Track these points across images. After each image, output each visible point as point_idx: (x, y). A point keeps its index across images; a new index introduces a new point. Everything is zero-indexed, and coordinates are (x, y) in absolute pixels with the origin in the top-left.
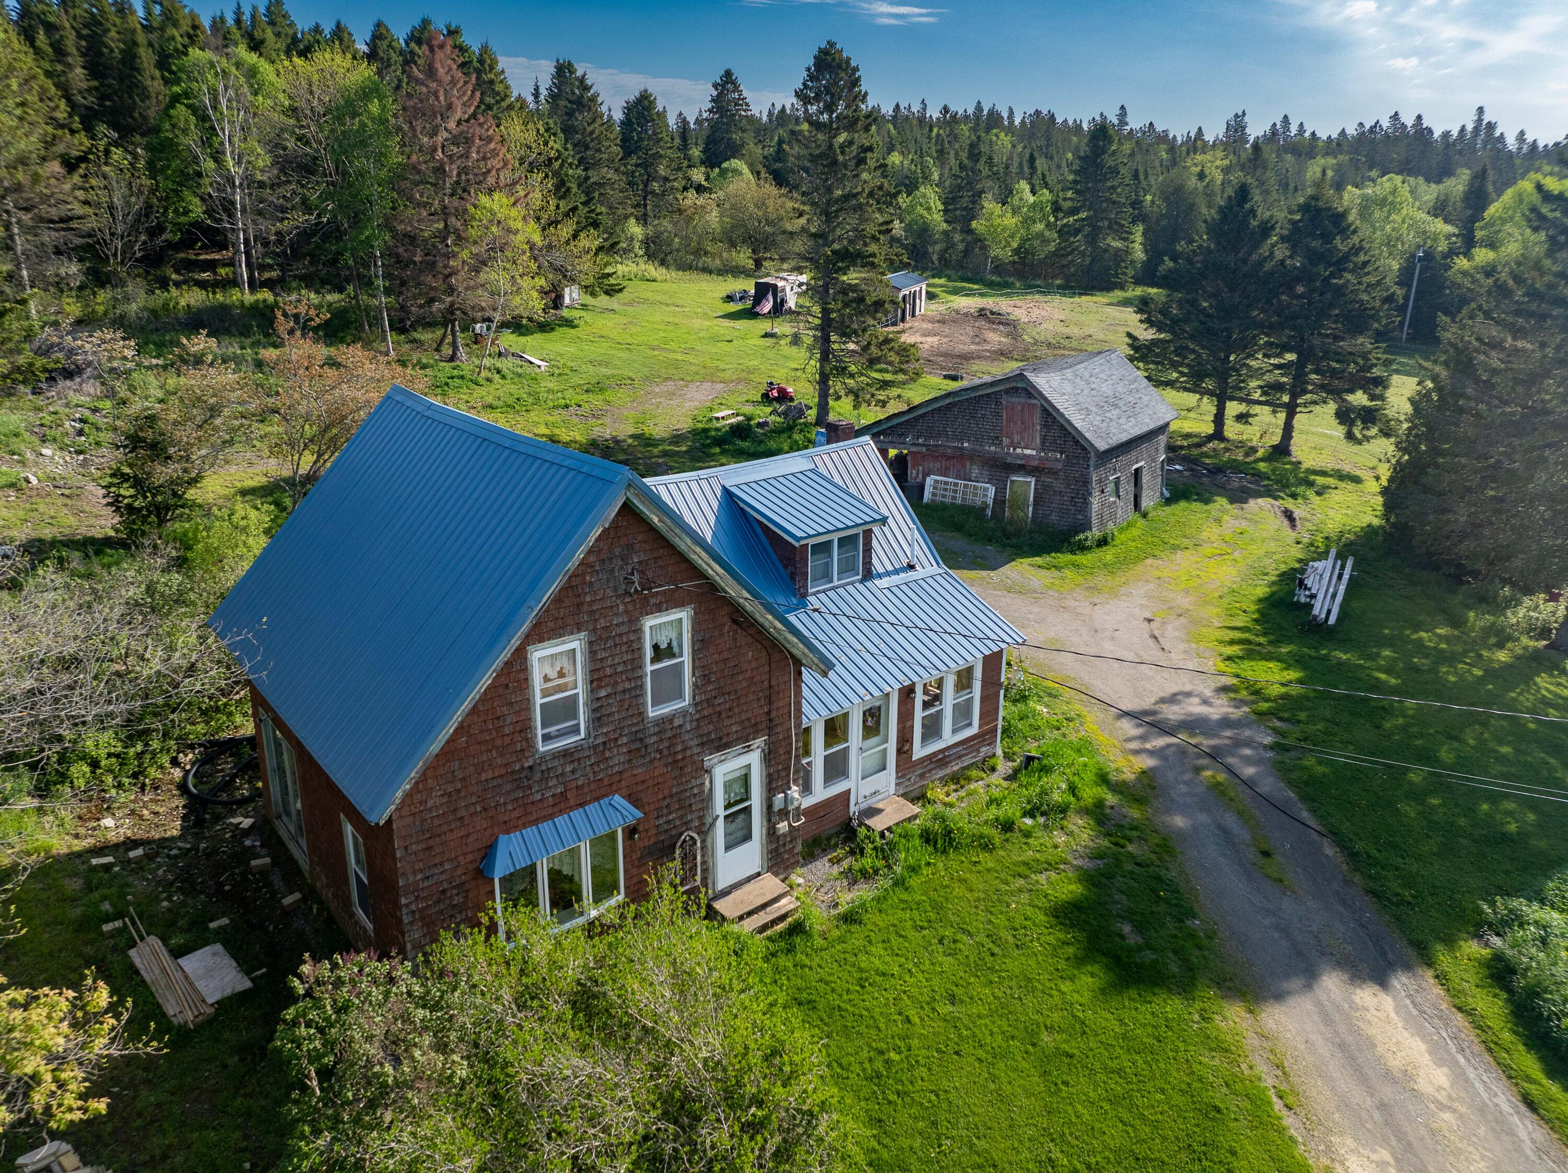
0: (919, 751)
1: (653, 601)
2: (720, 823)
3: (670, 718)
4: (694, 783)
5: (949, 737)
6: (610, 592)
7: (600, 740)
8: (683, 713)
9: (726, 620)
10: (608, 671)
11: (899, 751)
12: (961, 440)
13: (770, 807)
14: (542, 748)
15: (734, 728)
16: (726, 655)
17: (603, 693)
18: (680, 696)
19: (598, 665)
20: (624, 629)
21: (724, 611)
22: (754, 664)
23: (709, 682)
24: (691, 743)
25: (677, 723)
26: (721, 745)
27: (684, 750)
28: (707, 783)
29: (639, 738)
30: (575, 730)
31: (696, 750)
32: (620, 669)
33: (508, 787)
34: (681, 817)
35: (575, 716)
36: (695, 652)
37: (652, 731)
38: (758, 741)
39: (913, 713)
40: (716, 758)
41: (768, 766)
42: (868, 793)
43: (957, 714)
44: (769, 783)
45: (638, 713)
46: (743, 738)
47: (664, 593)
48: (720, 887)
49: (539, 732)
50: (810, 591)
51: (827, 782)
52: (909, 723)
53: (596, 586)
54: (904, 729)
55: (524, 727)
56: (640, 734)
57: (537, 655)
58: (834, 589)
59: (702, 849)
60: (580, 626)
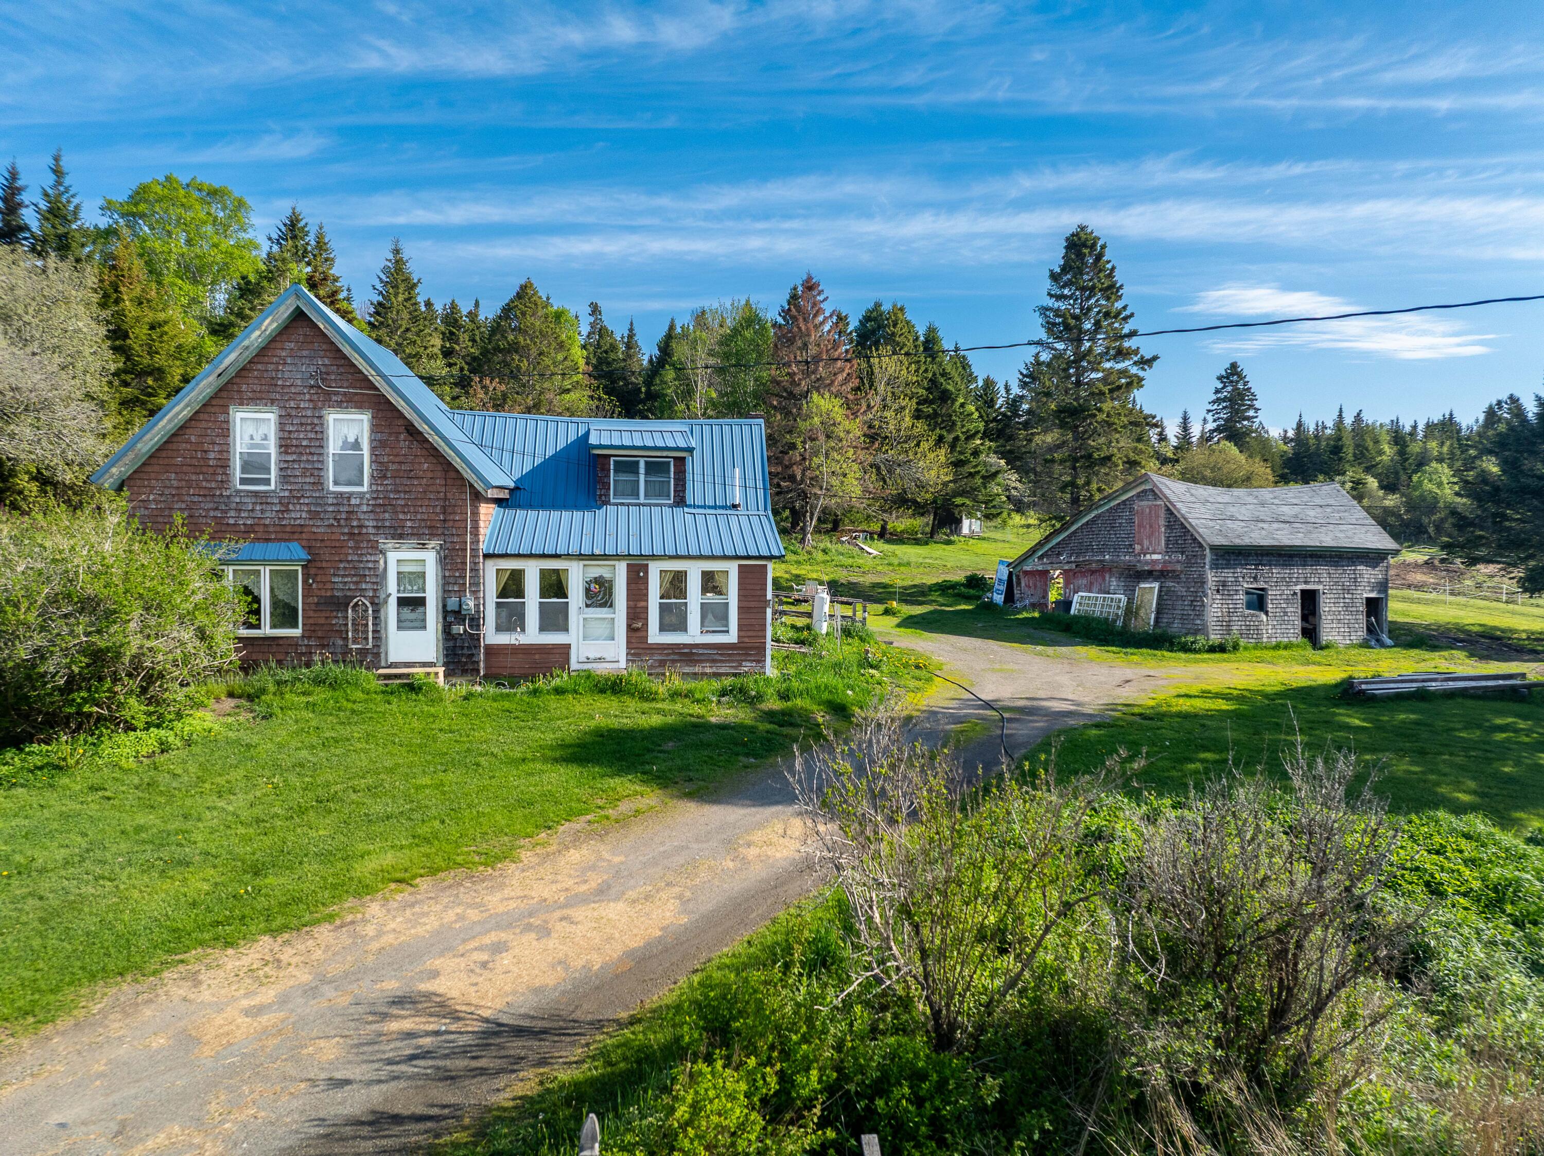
0: (655, 636)
1: (334, 398)
2: (393, 602)
3: (350, 495)
4: (369, 558)
5: (694, 634)
6: (299, 382)
7: (287, 494)
8: (361, 495)
9: (402, 429)
10: (294, 442)
11: (630, 629)
12: (1102, 553)
13: (444, 606)
14: (239, 487)
15: (409, 524)
16: (401, 459)
17: (290, 458)
18: (360, 482)
19: (286, 435)
20: (309, 413)
21: (401, 422)
22: (430, 475)
23: (385, 477)
24: (367, 523)
25: (353, 501)
26: (399, 534)
27: (361, 527)
28: (382, 562)
29: (319, 503)
30: (267, 482)
31: (371, 530)
32: (304, 443)
33: (211, 505)
34: (356, 583)
35: (267, 471)
36: (373, 449)
37: (330, 501)
38: (433, 543)
39: (647, 595)
40: (390, 543)
41: (444, 569)
42: (591, 656)
43: (710, 616)
44: (444, 585)
45: (319, 483)
46: (418, 536)
47: (345, 394)
48: (392, 659)
49: (237, 473)
50: (612, 501)
51: (543, 628)
52: (642, 604)
53: (286, 375)
54: (636, 607)
55: (224, 465)
56: (320, 501)
57: (239, 415)
58: (639, 505)
59: (375, 618)
60: (273, 401)
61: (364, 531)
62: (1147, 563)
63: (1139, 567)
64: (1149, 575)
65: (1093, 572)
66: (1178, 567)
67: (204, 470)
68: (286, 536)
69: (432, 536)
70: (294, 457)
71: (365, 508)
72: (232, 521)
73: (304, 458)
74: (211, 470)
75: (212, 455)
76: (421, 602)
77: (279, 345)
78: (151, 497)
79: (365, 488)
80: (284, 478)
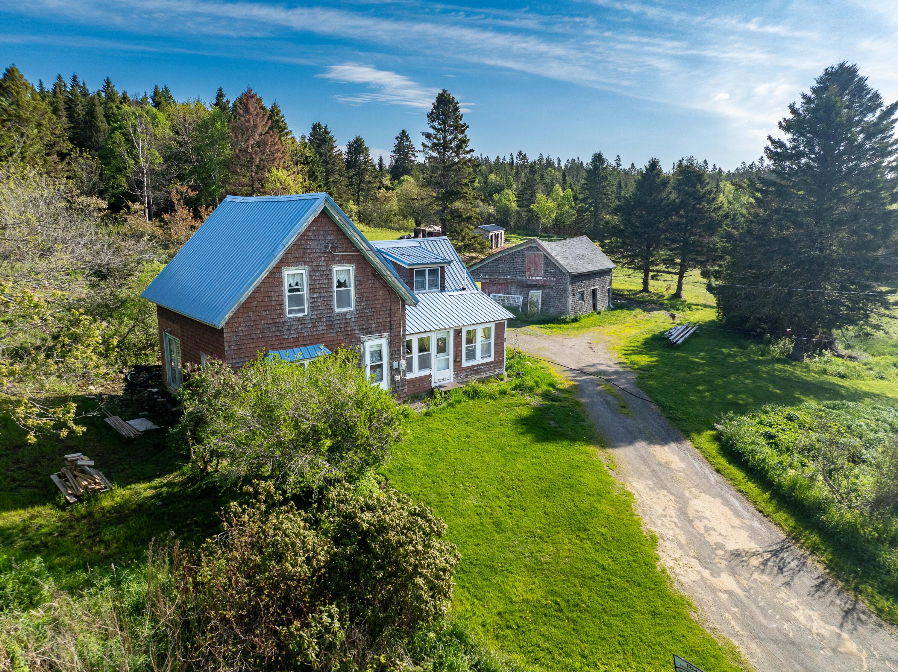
0: (465, 364)
1: (337, 258)
2: (368, 368)
3: (345, 314)
5: (479, 360)
6: (318, 250)
7: (314, 317)
8: (351, 313)
9: (370, 273)
10: (317, 286)
11: (455, 361)
12: (506, 275)
13: (391, 367)
14: (288, 316)
16: (370, 290)
17: (315, 296)
18: (349, 305)
19: (313, 283)
20: (324, 268)
21: (369, 269)
22: (383, 297)
23: (362, 301)
25: (348, 317)
26: (369, 332)
27: (352, 330)
29: (331, 320)
30: (303, 311)
31: (357, 332)
33: (273, 329)
35: (302, 304)
36: (356, 286)
37: (337, 318)
38: (386, 334)
39: (461, 344)
41: (390, 347)
42: (440, 378)
43: (484, 350)
44: (391, 355)
45: (330, 309)
46: (378, 331)
47: (342, 256)
49: (287, 308)
50: (415, 292)
51: (420, 368)
52: (459, 349)
53: (312, 246)
54: (457, 351)
55: (280, 304)
56: (332, 318)
57: (287, 272)
58: (428, 293)
60: (305, 263)
61: (353, 332)
62: (534, 280)
63: (529, 282)
64: (536, 286)
65: (501, 284)
66: (553, 284)
67: (269, 308)
68: (315, 341)
69: (384, 330)
70: (317, 295)
71: (353, 320)
72: (286, 337)
73: (323, 295)
74: (273, 308)
75: (274, 299)
76: (380, 366)
77: (308, 229)
78: (240, 329)
79: (352, 308)
80: (313, 307)
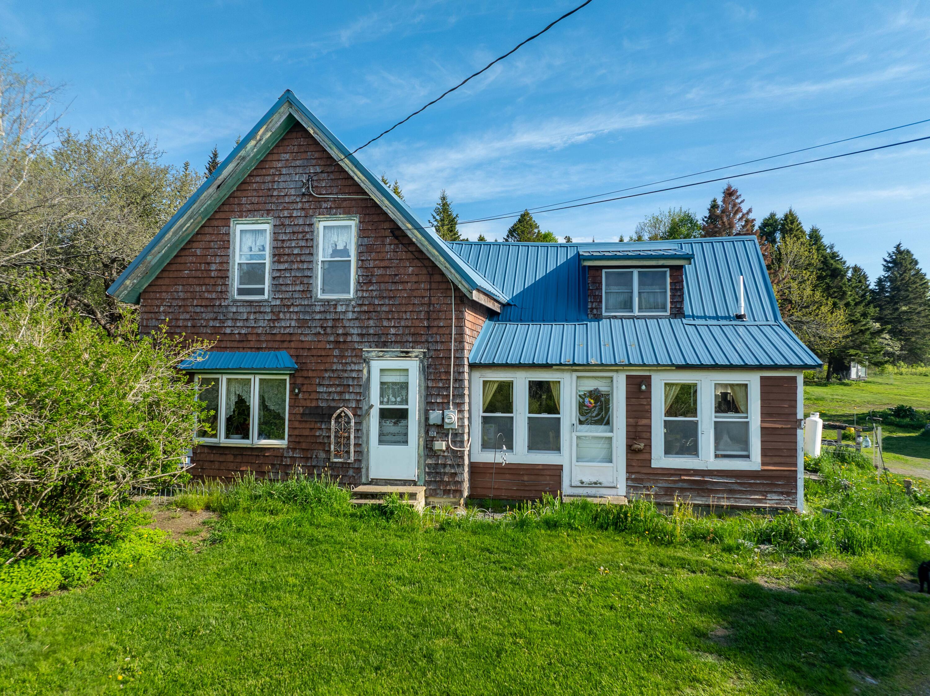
0: (660, 459)
1: (324, 205)
2: (375, 415)
3: (336, 303)
4: (353, 367)
5: (707, 461)
6: (292, 192)
7: (278, 302)
8: (347, 302)
10: (287, 251)
11: (631, 449)
13: (427, 420)
14: (237, 297)
15: (393, 331)
16: (386, 263)
17: (282, 267)
18: (345, 288)
19: (279, 244)
20: (301, 221)
21: (386, 225)
22: (414, 279)
24: (352, 331)
25: (339, 309)
26: (382, 342)
27: (346, 334)
28: (365, 371)
30: (261, 292)
31: (356, 338)
32: (296, 251)
33: (211, 316)
34: (341, 393)
35: (262, 281)
36: (360, 254)
37: (318, 309)
38: (418, 351)
39: (650, 411)
40: (374, 352)
41: (427, 380)
42: (586, 480)
43: (726, 438)
44: (427, 396)
45: (308, 291)
46: (402, 343)
47: (334, 200)
48: (373, 475)
49: (235, 283)
50: (604, 314)
51: (532, 446)
52: (644, 422)
53: (282, 185)
54: (636, 425)
55: (224, 276)
56: (308, 308)
57: (239, 228)
58: (633, 318)
59: (357, 430)
60: (268, 211)
61: (349, 339)
67: (207, 281)
68: (276, 345)
69: (416, 343)
70: (286, 266)
71: (350, 315)
72: (228, 331)
73: (295, 266)
74: (212, 282)
75: (213, 267)
76: (402, 415)
77: (275, 157)
78: (162, 309)
79: (351, 295)
80: (276, 287)
